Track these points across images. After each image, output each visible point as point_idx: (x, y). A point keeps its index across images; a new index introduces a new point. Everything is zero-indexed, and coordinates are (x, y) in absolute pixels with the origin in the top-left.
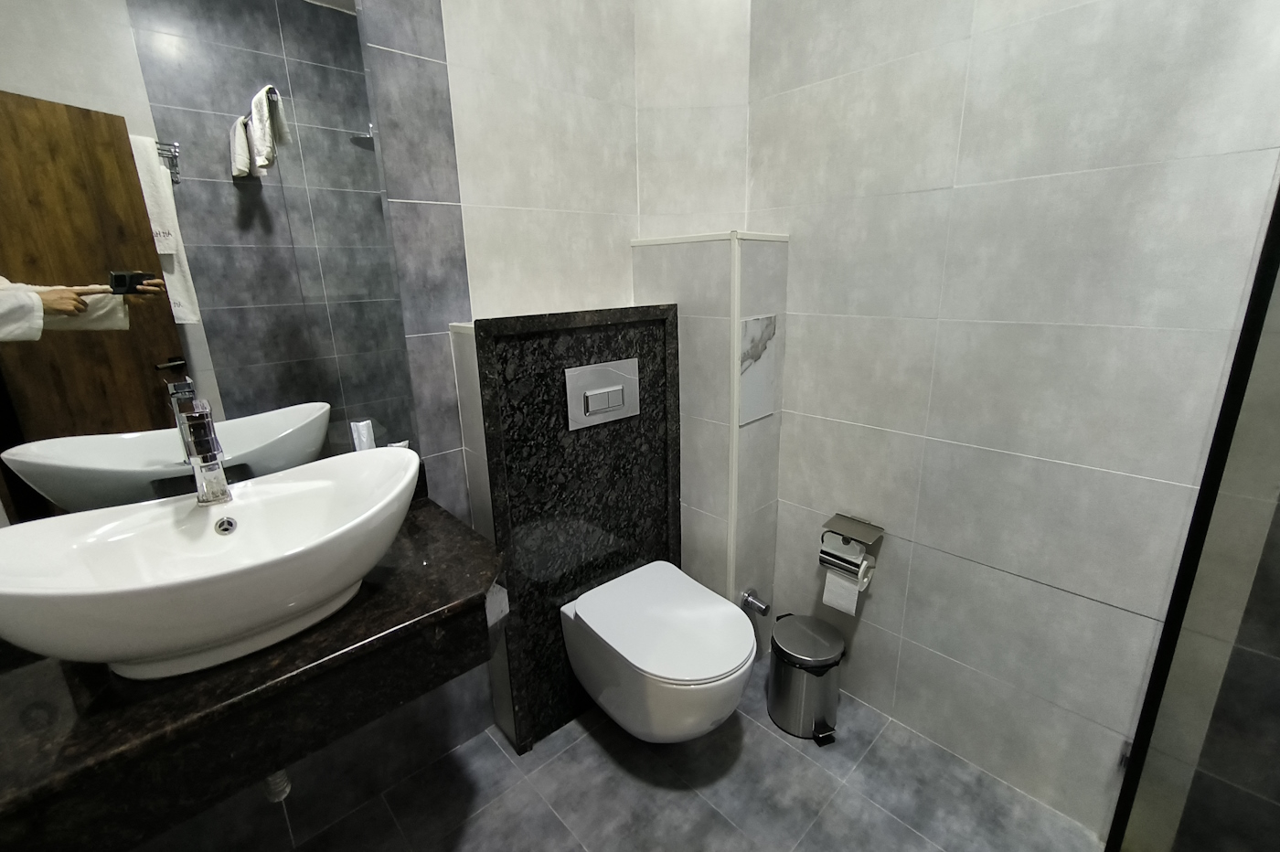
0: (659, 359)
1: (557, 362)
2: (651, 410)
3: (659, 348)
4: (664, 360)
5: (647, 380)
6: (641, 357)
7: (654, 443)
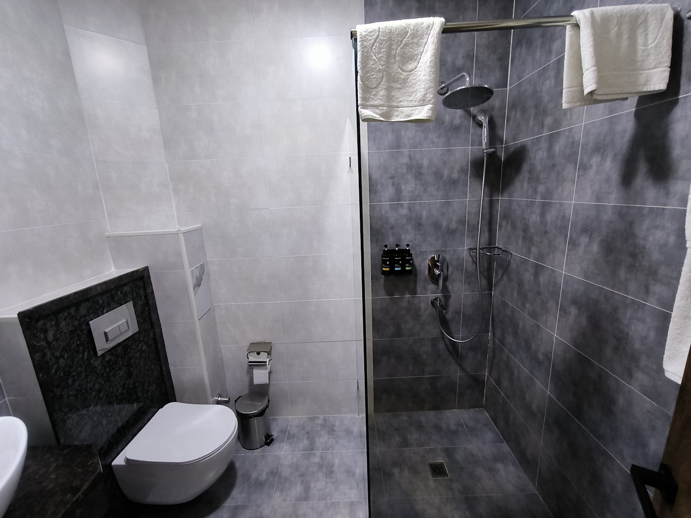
0: (143, 297)
1: (82, 320)
2: (144, 325)
3: (143, 292)
4: (146, 297)
5: (139, 310)
6: (133, 299)
7: (149, 343)
